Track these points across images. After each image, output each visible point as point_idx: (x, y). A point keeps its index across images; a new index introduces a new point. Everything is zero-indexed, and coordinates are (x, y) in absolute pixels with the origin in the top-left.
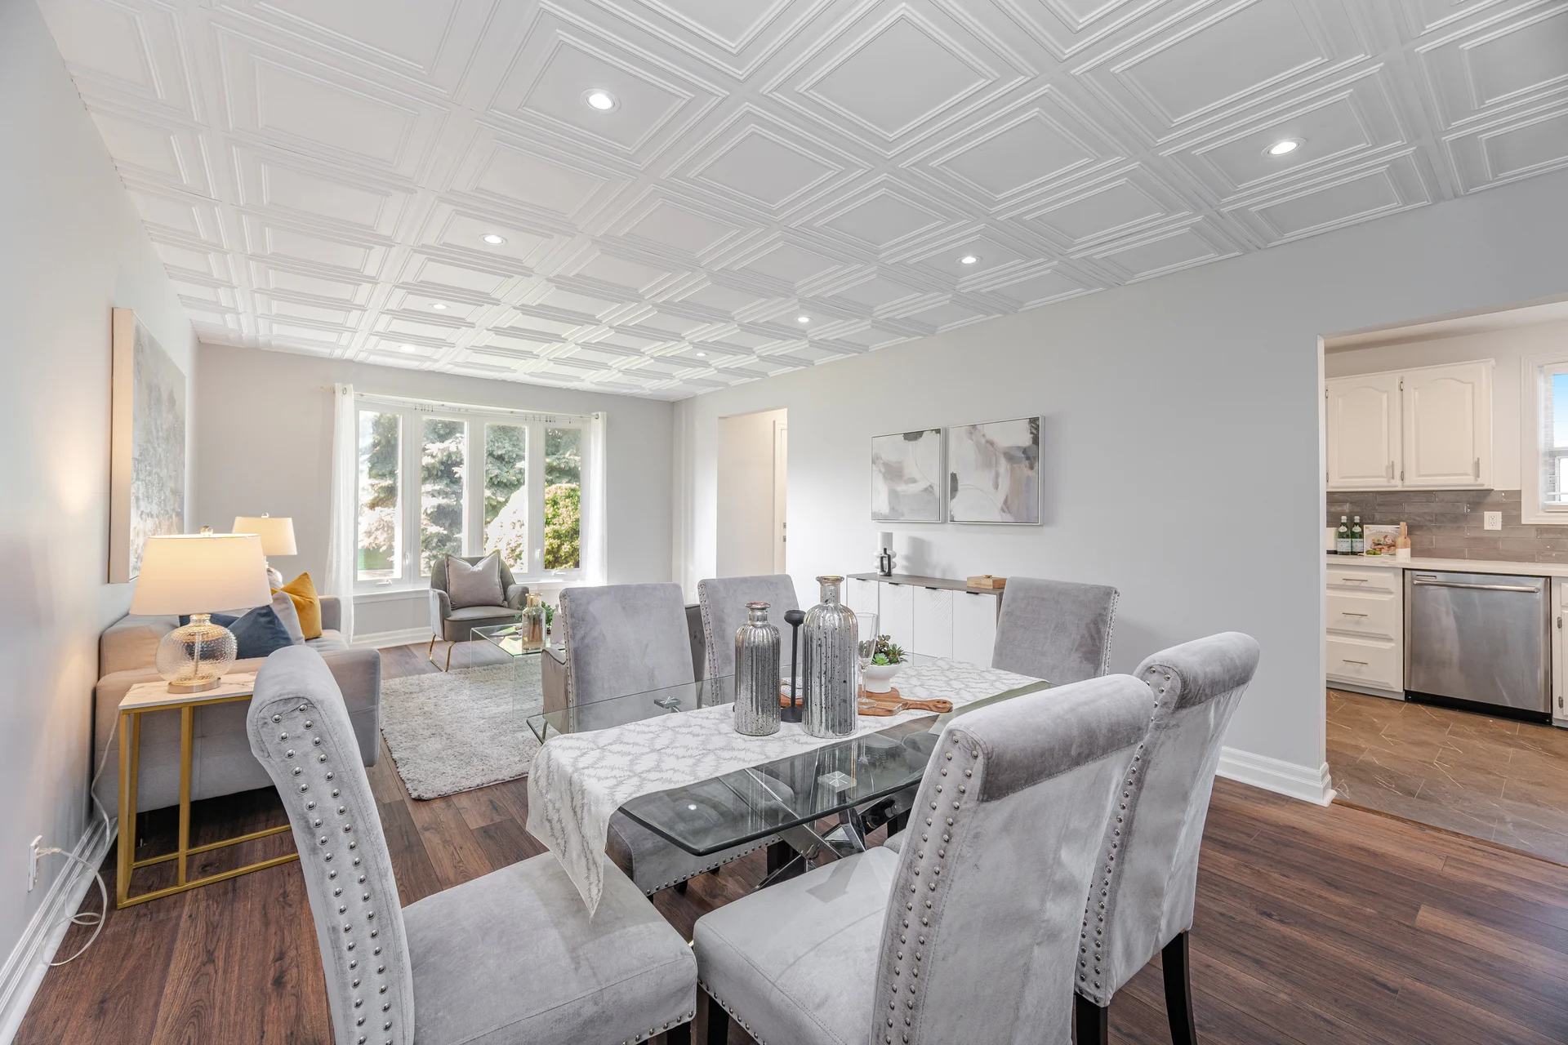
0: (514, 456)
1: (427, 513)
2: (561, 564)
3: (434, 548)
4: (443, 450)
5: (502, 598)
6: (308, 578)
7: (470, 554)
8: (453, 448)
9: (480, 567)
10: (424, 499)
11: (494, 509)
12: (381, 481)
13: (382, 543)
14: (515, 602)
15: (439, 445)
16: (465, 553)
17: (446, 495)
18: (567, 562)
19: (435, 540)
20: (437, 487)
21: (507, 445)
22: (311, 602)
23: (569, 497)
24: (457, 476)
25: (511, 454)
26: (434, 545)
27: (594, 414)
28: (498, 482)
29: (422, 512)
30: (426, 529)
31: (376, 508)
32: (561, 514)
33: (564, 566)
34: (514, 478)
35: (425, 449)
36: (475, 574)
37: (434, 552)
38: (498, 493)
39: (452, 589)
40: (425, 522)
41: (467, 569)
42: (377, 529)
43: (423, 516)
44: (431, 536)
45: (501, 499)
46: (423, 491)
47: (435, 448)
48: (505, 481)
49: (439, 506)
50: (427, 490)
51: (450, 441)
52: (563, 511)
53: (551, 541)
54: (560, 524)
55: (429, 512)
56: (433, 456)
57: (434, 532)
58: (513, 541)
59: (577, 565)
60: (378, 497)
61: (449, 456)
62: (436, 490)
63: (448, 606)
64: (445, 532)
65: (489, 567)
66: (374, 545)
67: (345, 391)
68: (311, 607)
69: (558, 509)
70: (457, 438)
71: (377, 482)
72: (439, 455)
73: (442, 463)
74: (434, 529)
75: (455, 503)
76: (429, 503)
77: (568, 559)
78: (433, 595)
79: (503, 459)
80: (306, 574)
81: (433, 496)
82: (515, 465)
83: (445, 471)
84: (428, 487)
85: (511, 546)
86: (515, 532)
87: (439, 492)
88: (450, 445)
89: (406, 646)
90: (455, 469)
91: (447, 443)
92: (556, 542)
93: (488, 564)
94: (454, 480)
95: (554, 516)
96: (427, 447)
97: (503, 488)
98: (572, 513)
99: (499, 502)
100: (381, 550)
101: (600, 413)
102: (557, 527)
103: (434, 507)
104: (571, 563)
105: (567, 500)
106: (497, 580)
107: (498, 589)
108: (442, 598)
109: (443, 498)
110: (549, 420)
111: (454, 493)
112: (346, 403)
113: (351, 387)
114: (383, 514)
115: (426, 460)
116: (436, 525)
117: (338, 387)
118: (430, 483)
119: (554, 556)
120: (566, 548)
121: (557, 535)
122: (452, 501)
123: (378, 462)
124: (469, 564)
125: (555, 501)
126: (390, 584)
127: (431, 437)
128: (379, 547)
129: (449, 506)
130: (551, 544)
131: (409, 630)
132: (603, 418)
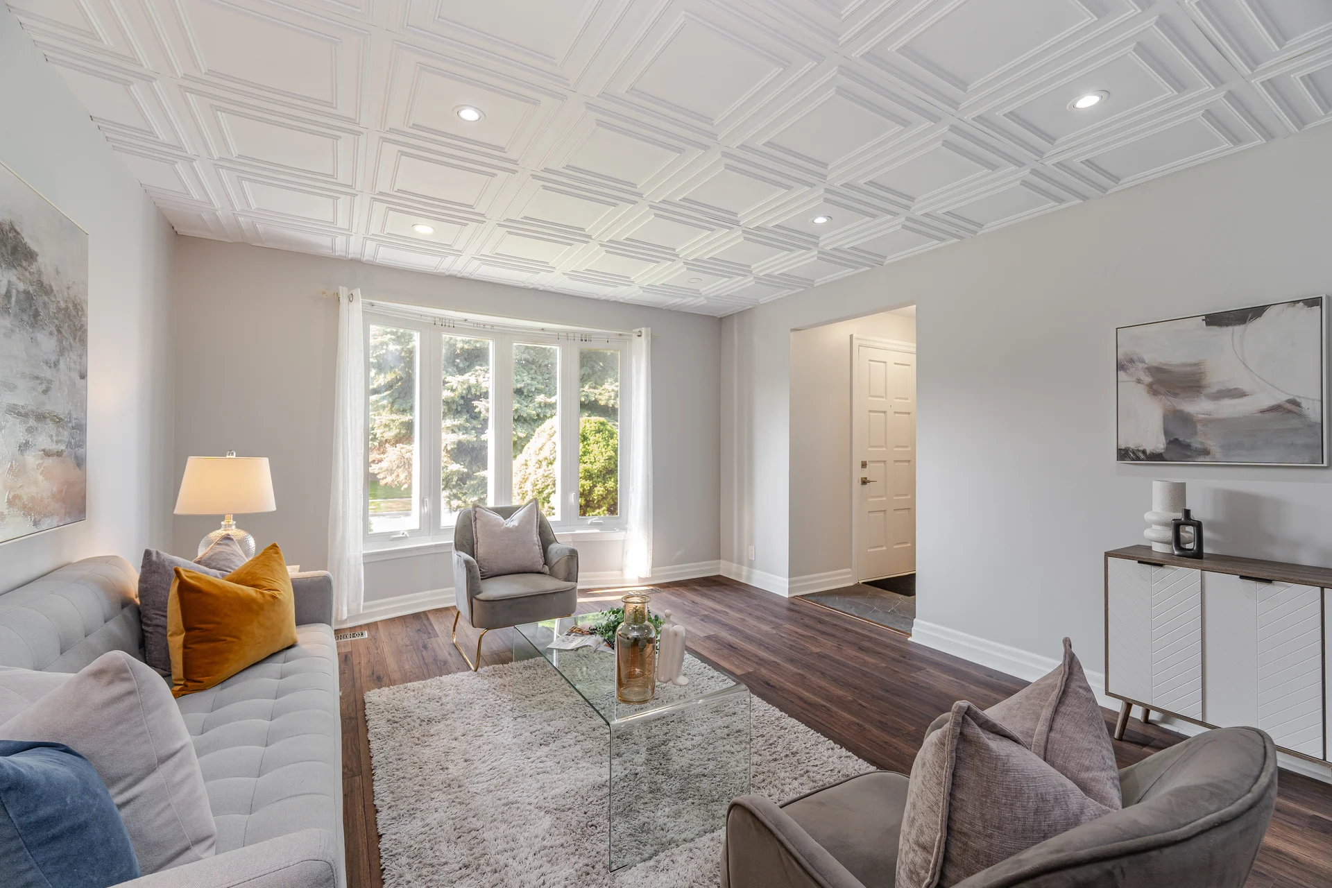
0: (533, 390)
1: (447, 450)
2: (594, 509)
3: (454, 487)
4: (463, 383)
5: (541, 561)
6: (277, 553)
7: (496, 502)
8: (473, 381)
9: (514, 522)
10: (444, 435)
11: (518, 446)
12: (401, 416)
13: (403, 481)
14: (561, 569)
15: (460, 378)
16: (491, 502)
17: (466, 430)
18: (599, 507)
19: (455, 479)
20: (457, 422)
21: (526, 378)
22: (274, 597)
23: (599, 431)
24: (477, 410)
25: (530, 387)
26: (454, 483)
27: (637, 330)
28: (519, 417)
29: (443, 449)
30: (447, 467)
31: (398, 445)
32: (592, 451)
33: (597, 511)
34: (534, 412)
35: (445, 383)
36: (509, 530)
37: (454, 491)
38: (519, 429)
39: (481, 550)
40: (445, 459)
41: (499, 525)
42: (398, 467)
43: (443, 453)
44: (453, 473)
45: (522, 435)
46: (443, 426)
47: (455, 380)
48: (525, 415)
49: (460, 443)
50: (448, 426)
51: (470, 374)
52: (594, 447)
53: (583, 482)
54: (591, 462)
55: (449, 448)
56: (453, 390)
57: (454, 470)
58: (540, 482)
59: (612, 510)
60: (399, 433)
61: (469, 389)
62: (455, 425)
63: (477, 575)
64: (465, 470)
65: (525, 522)
66: (396, 483)
67: (351, 298)
68: (273, 604)
69: (589, 446)
70: (477, 371)
71: (398, 417)
72: (460, 390)
73: (462, 397)
74: (455, 467)
75: (475, 439)
76: (449, 440)
77: (602, 503)
78: (458, 558)
79: (522, 393)
80: (274, 546)
81: (453, 432)
82: (534, 399)
83: (465, 406)
84: (448, 422)
85: (538, 487)
86: (541, 472)
87: (460, 428)
88: (470, 378)
89: (424, 612)
90: (475, 403)
91: (466, 376)
92: (588, 484)
93: (524, 517)
94: (473, 415)
95: (585, 454)
96: (446, 380)
97: (523, 423)
98: (603, 450)
99: (519, 438)
100: (402, 489)
101: (643, 330)
102: (588, 466)
103: (454, 443)
104: (604, 508)
105: (597, 435)
106: (536, 538)
107: (537, 550)
108: (468, 565)
109: (463, 434)
110: (585, 339)
111: (474, 428)
112: (353, 314)
113: (357, 292)
114: (403, 451)
115: (446, 394)
116: (457, 463)
117: (343, 292)
118: (450, 419)
119: (586, 500)
120: (599, 490)
121: (589, 476)
122: (472, 437)
123: (399, 398)
124: (499, 517)
125: (584, 436)
126: (406, 537)
127: (450, 370)
128: (401, 485)
129: (469, 442)
130: (583, 486)
131: (428, 592)
132: (647, 336)
